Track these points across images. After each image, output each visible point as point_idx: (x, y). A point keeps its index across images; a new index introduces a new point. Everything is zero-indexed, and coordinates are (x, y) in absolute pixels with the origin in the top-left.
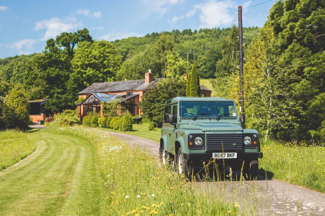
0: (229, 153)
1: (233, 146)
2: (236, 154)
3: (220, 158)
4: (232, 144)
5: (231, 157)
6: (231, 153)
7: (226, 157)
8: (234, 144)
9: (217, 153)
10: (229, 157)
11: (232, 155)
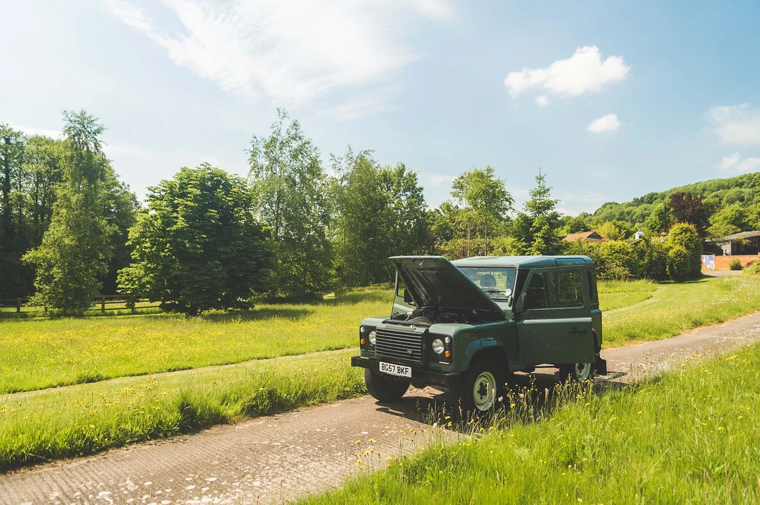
0: (401, 366)
1: (407, 354)
2: (410, 369)
3: (388, 372)
4: (406, 351)
5: (403, 375)
6: (403, 367)
7: (395, 373)
8: (410, 351)
9: (385, 364)
10: (400, 374)
11: (404, 371)
